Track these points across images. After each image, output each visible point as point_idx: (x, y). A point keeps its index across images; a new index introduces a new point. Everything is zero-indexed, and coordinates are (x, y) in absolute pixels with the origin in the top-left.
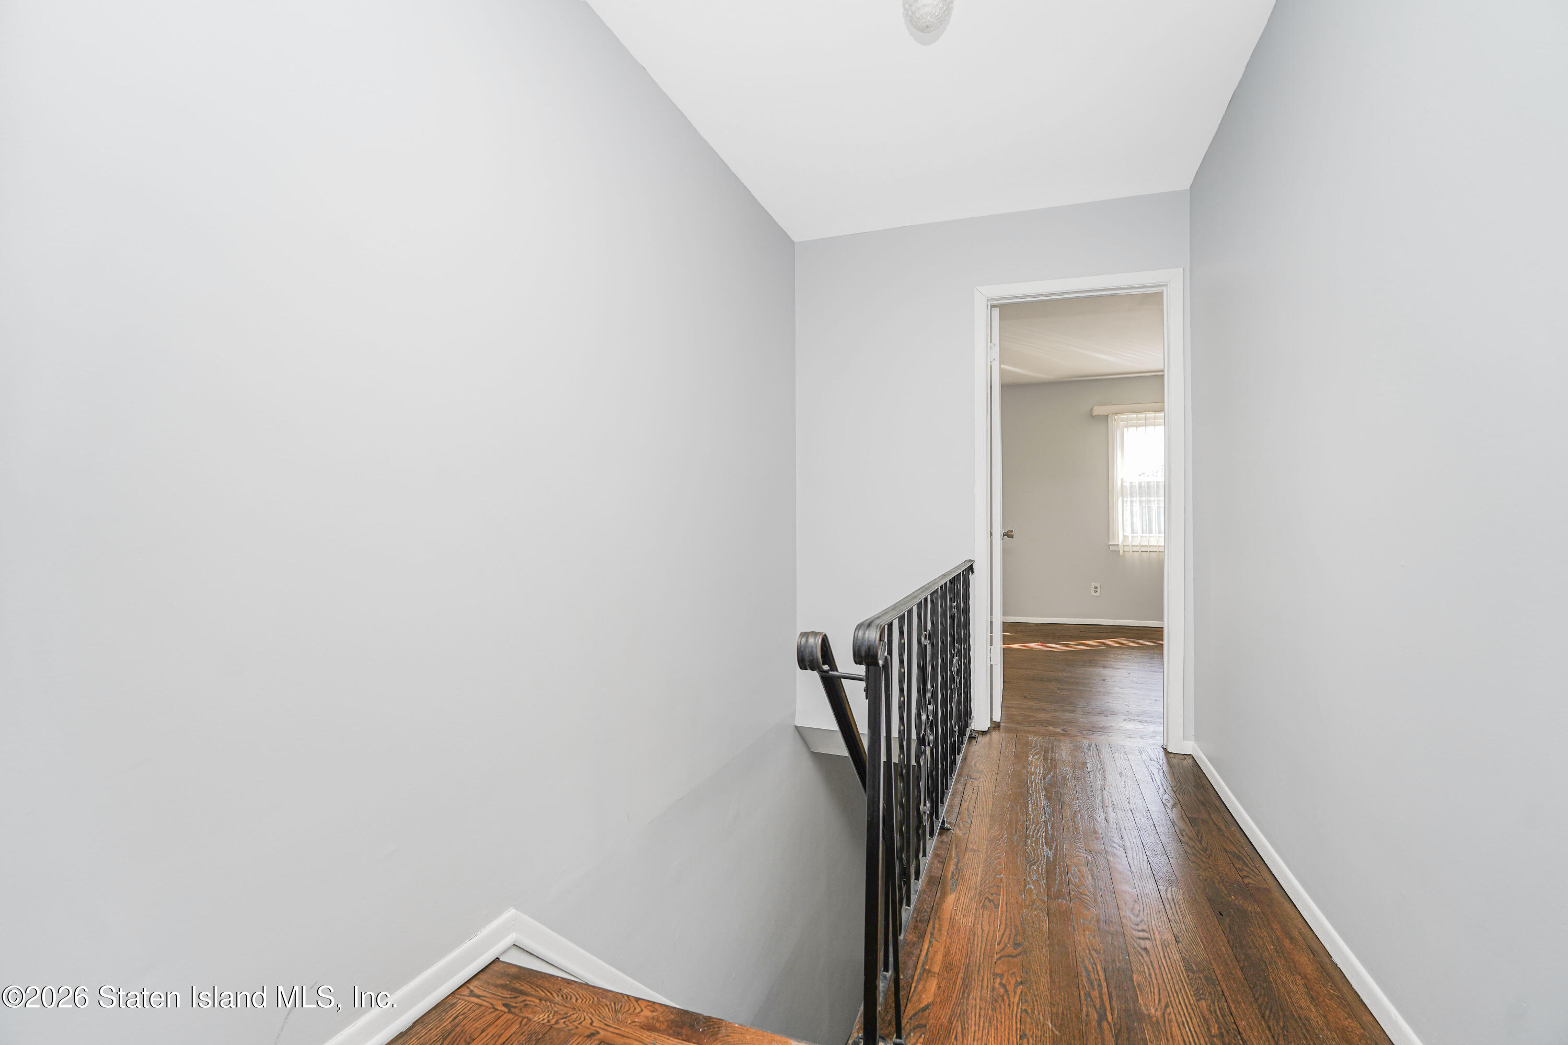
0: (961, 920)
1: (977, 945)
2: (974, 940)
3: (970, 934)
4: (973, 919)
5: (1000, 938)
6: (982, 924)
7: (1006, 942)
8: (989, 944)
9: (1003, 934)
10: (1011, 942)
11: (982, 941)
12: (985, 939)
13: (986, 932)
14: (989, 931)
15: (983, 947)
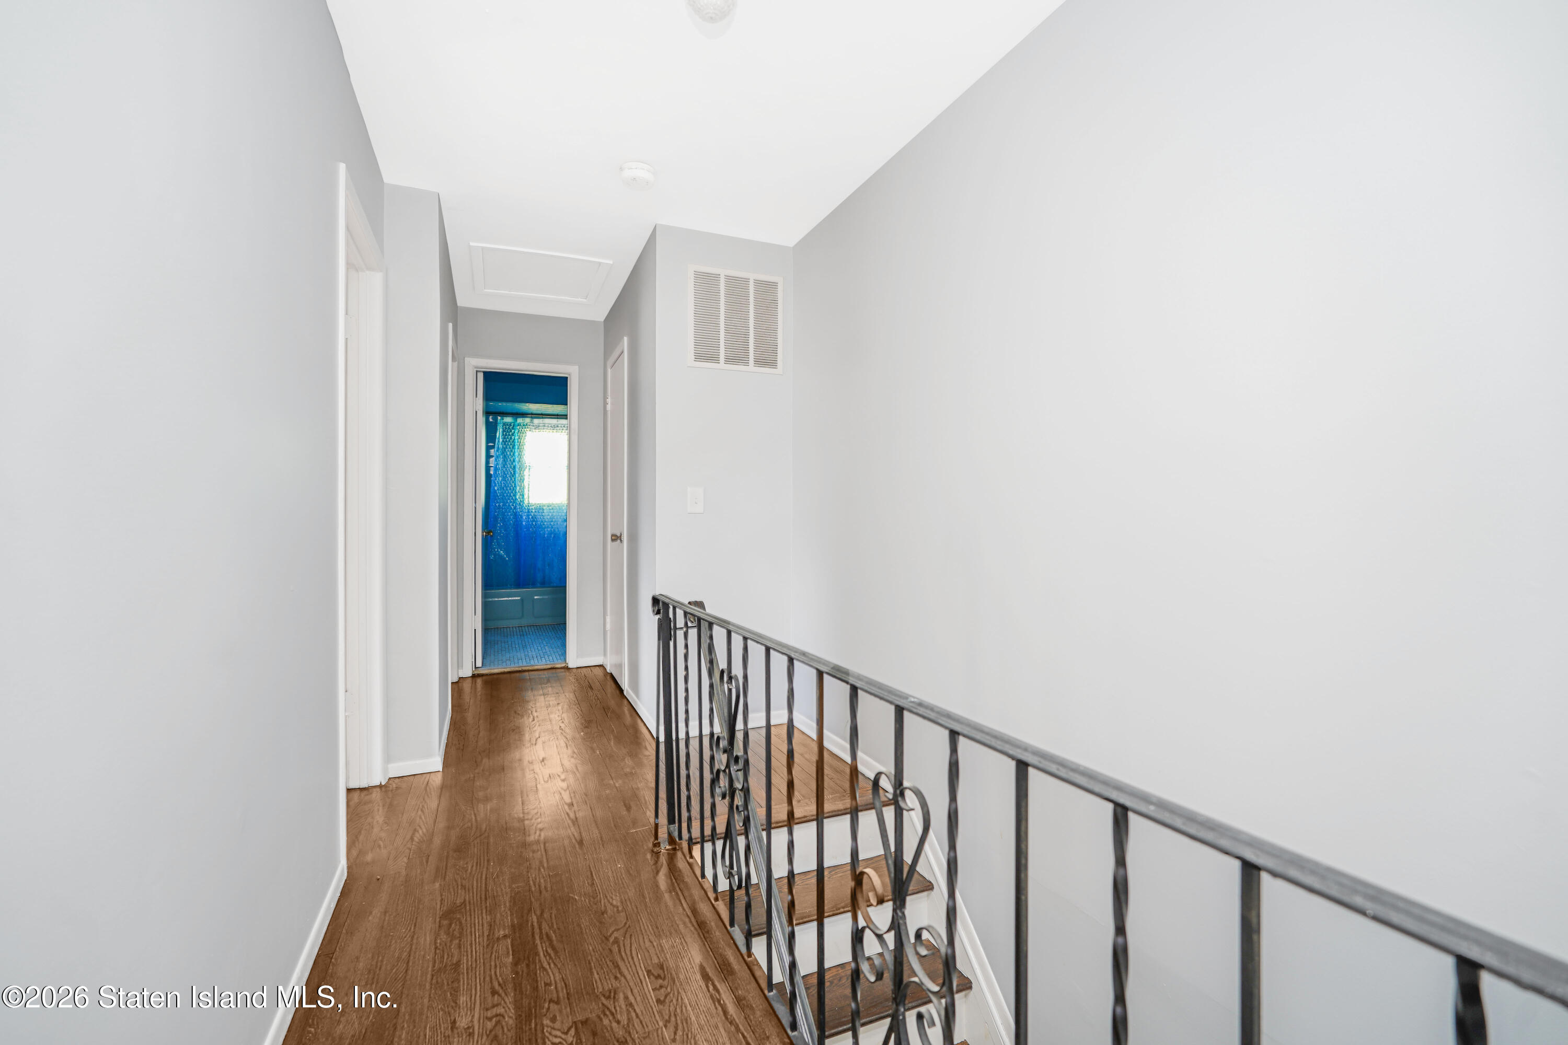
0: (673, 941)
1: (648, 926)
2: (653, 929)
3: (659, 932)
4: (664, 949)
5: (632, 941)
6: (654, 947)
7: (626, 940)
8: (639, 932)
9: (631, 947)
10: (621, 942)
11: (646, 931)
12: (644, 934)
13: (646, 941)
14: (644, 942)
15: (642, 927)
